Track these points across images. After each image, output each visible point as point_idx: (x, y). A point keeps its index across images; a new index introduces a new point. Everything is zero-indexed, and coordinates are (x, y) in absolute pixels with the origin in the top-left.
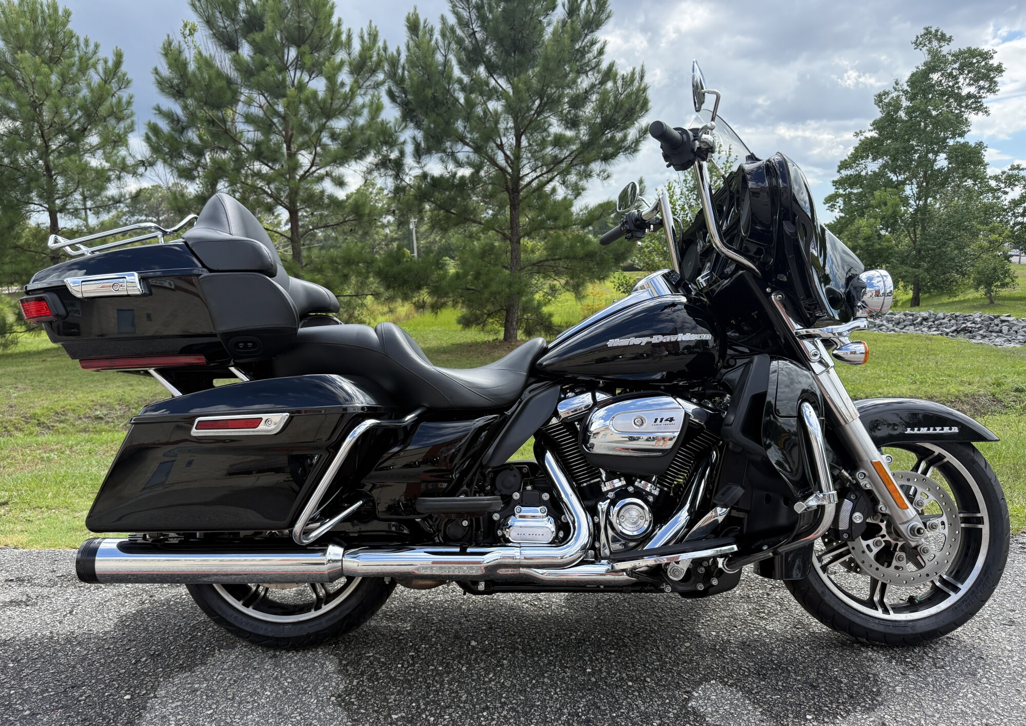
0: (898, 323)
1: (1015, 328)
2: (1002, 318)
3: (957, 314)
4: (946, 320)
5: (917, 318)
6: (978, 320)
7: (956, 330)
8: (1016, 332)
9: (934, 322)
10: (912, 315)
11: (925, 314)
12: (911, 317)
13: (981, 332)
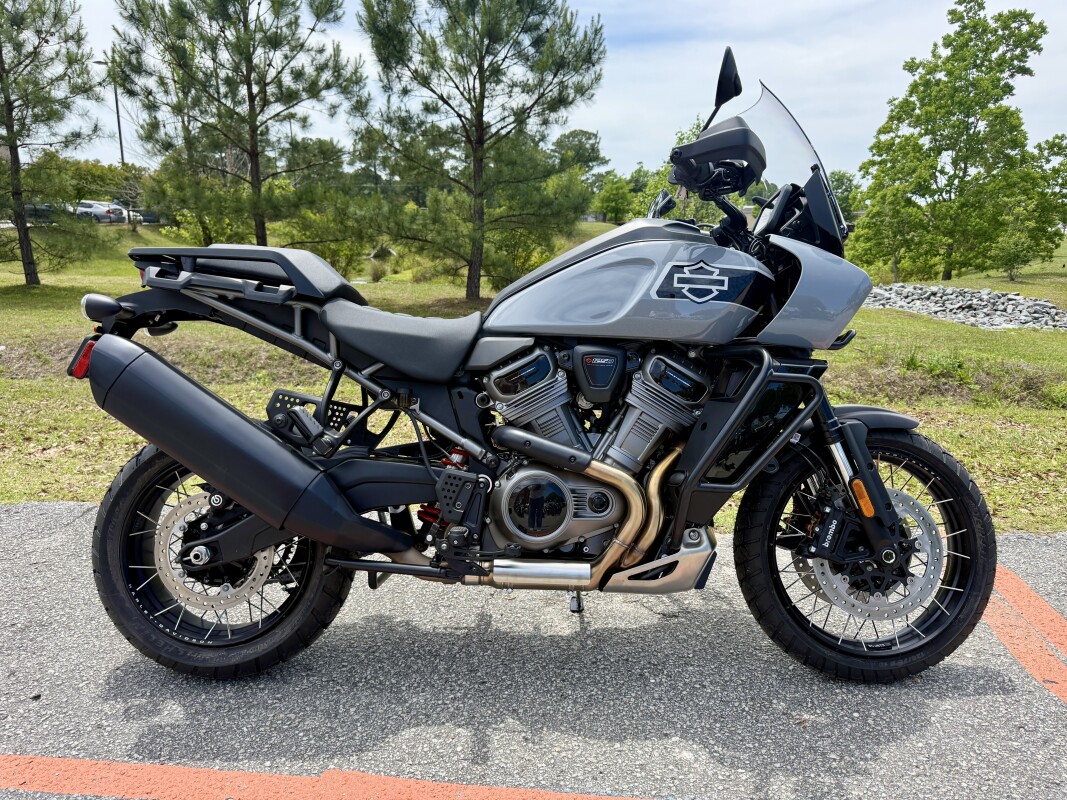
0: (906, 297)
1: (1020, 308)
2: (1010, 296)
3: (966, 290)
4: (953, 297)
5: (926, 292)
6: (985, 297)
7: (960, 307)
8: (1021, 312)
9: (941, 297)
10: (921, 289)
11: (934, 289)
12: (920, 292)
13: (985, 310)
